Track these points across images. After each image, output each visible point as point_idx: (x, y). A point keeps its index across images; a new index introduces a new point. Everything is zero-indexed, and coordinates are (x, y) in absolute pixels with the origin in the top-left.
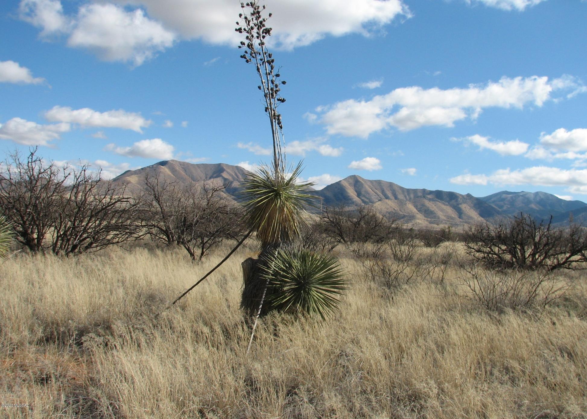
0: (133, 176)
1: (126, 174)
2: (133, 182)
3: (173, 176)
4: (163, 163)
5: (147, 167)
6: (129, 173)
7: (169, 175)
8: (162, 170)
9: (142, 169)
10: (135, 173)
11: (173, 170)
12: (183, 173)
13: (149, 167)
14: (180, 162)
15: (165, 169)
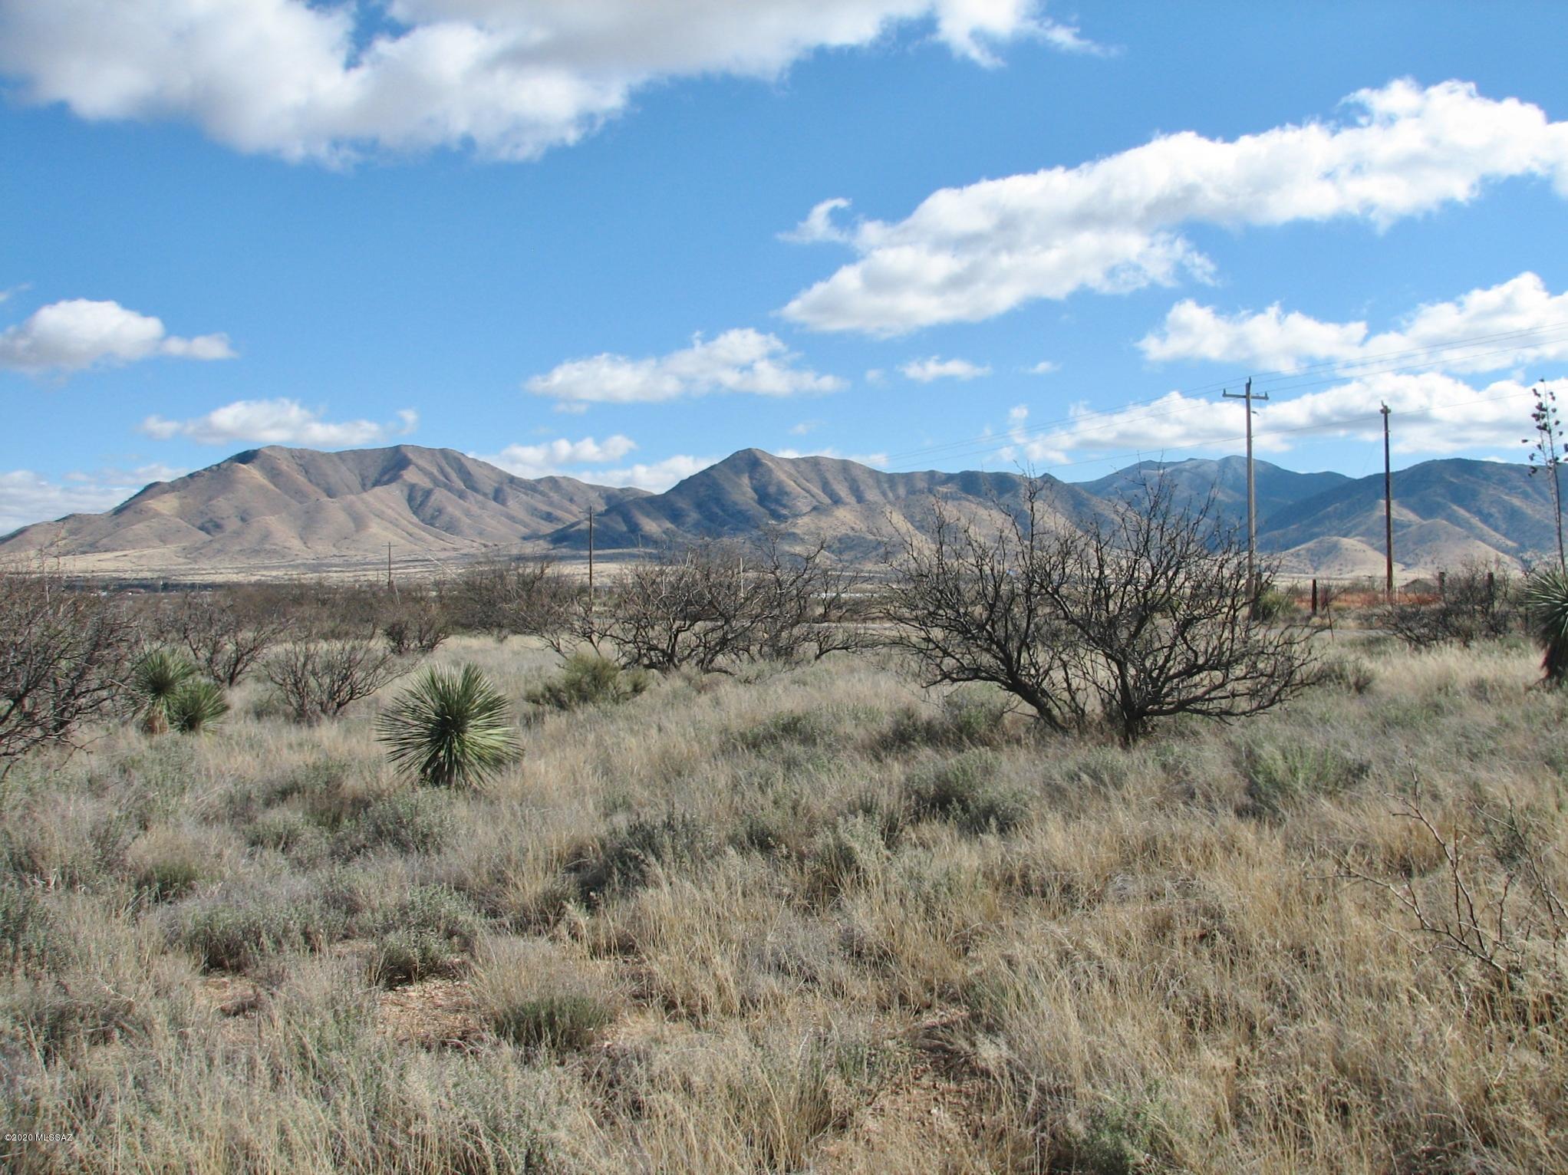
0: (167, 497)
1: (148, 494)
2: (165, 512)
3: (272, 487)
4: (246, 457)
5: (205, 470)
6: (155, 489)
7: (262, 487)
8: (241, 475)
9: (191, 476)
10: (172, 487)
11: (274, 474)
12: (301, 479)
13: (209, 469)
14: (290, 451)
15: (251, 473)
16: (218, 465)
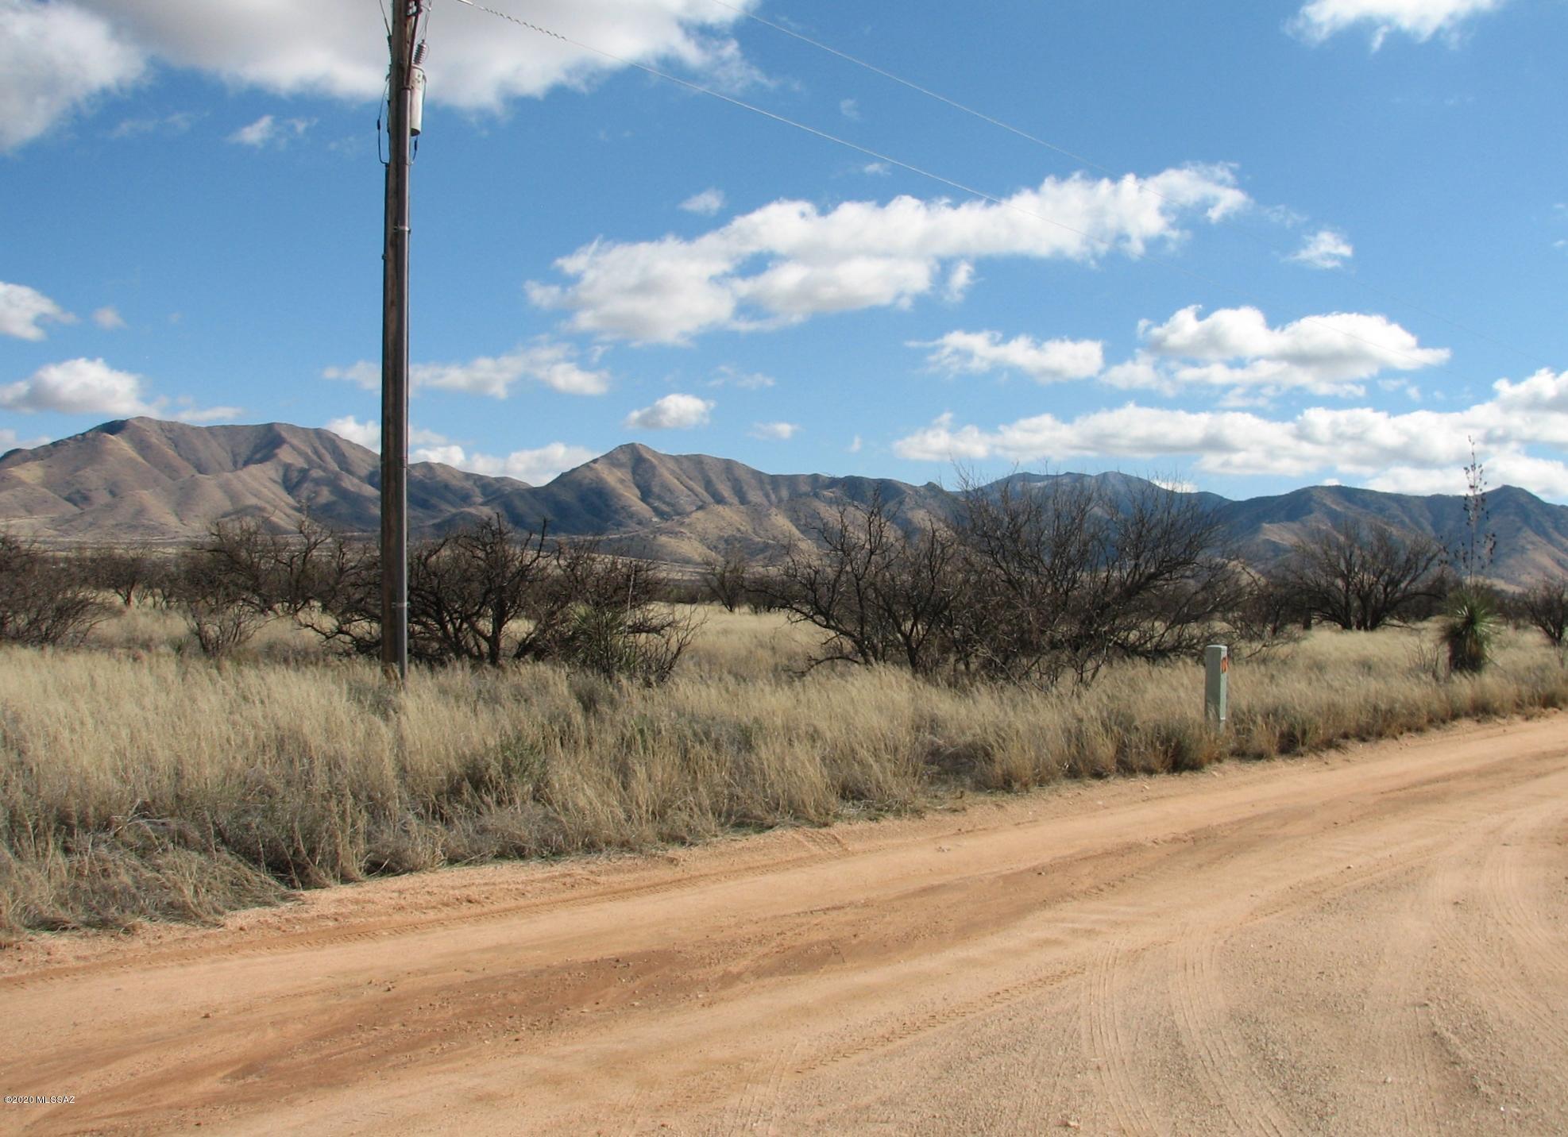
0: (30, 465)
1: (9, 460)
2: (28, 480)
3: (140, 459)
4: (115, 427)
5: (70, 438)
6: (15, 457)
7: (131, 460)
8: (110, 446)
9: (54, 444)
10: (36, 455)
11: (143, 446)
12: (171, 452)
13: (74, 438)
14: (160, 423)
15: (119, 444)
16: (83, 434)
